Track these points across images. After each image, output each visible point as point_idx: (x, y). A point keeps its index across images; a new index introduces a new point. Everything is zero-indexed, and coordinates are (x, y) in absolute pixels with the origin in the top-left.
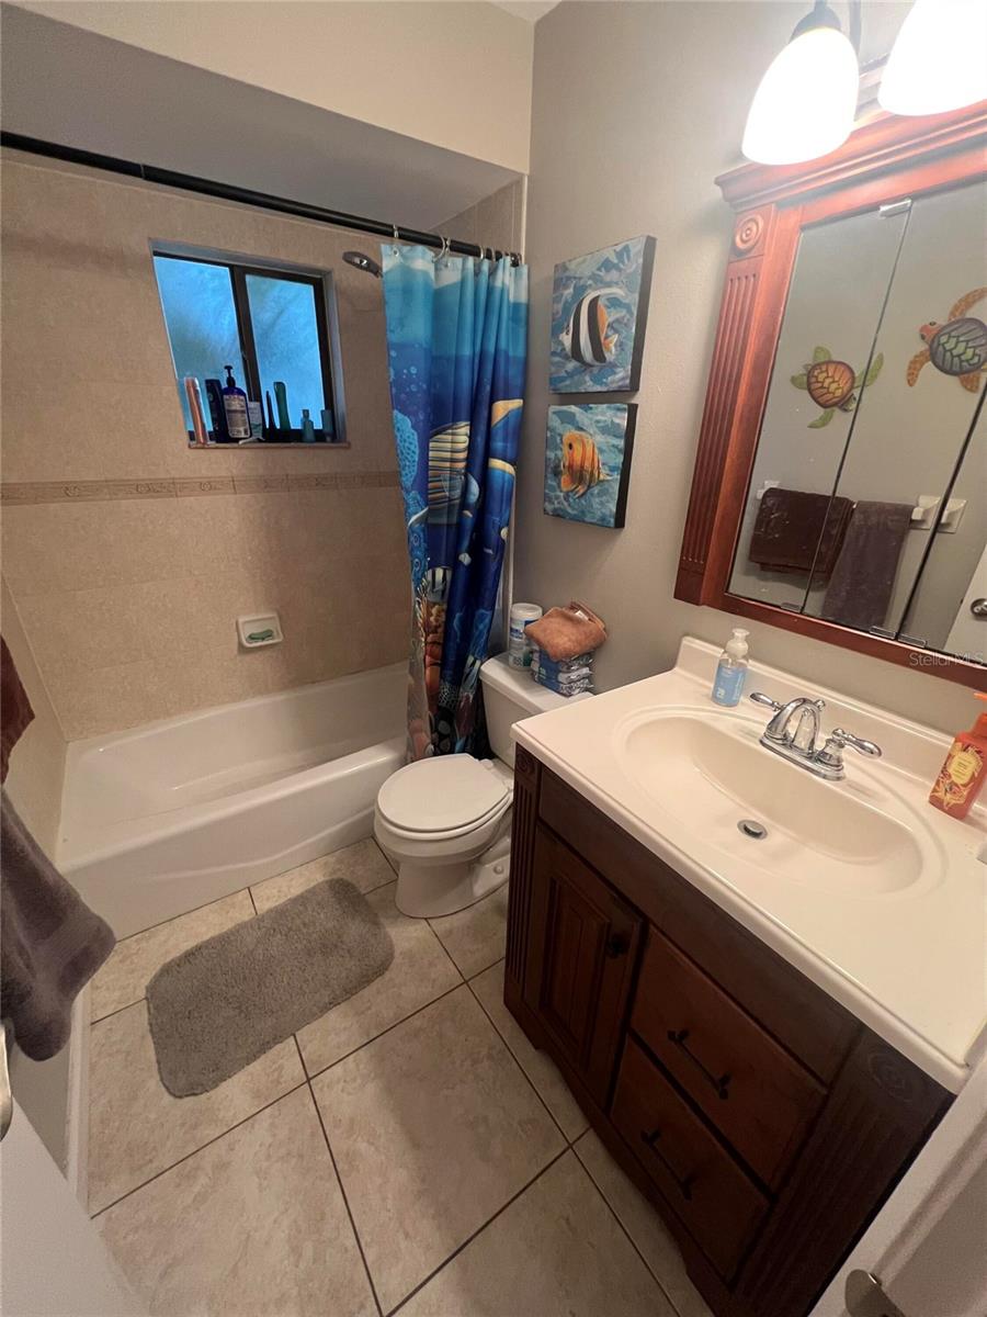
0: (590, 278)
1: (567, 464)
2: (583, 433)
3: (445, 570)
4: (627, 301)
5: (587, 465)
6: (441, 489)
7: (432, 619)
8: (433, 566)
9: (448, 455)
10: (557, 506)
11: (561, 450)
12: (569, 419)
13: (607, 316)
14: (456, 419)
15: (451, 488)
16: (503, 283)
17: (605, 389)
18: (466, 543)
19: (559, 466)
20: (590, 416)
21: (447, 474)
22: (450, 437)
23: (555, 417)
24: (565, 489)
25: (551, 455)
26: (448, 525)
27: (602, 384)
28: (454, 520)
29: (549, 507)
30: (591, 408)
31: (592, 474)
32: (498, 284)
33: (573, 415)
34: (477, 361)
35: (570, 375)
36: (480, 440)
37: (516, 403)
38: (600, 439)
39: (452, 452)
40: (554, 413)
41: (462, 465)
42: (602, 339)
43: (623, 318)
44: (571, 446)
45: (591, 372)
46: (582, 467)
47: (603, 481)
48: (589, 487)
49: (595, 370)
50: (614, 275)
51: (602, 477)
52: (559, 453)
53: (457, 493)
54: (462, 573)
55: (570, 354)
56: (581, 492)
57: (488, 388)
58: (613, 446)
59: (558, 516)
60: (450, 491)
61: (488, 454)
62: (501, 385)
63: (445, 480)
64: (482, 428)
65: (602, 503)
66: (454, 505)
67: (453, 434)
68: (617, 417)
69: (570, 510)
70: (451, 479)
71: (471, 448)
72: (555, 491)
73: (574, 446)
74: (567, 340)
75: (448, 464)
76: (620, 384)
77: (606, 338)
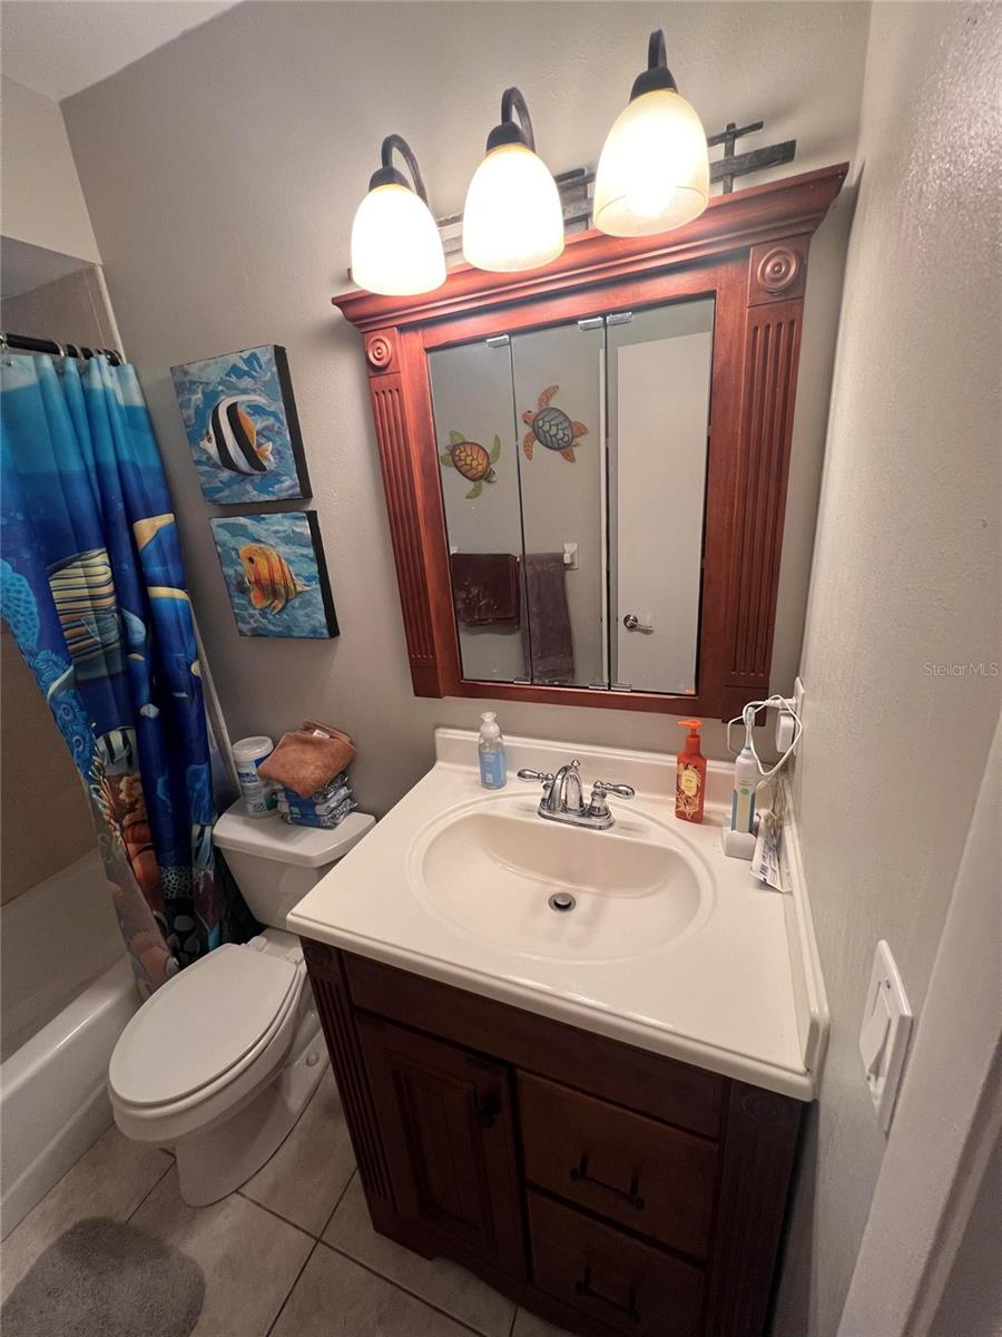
0: (219, 383)
1: (252, 579)
2: (263, 545)
3: (123, 731)
4: (271, 409)
5: (277, 577)
6: (87, 636)
7: (122, 796)
9: (86, 592)
10: (254, 625)
12: (241, 531)
13: (253, 425)
15: (102, 632)
16: (104, 385)
17: (274, 498)
18: (145, 692)
20: (266, 527)
21: (92, 616)
22: (81, 571)
23: (220, 530)
24: (259, 606)
25: (230, 571)
27: (268, 493)
28: (119, 667)
29: (245, 628)
30: (264, 519)
31: (286, 587)
32: (97, 384)
33: (244, 527)
34: (93, 476)
35: (227, 485)
36: (128, 567)
37: (165, 520)
38: (284, 549)
39: (88, 587)
40: (219, 526)
41: (111, 600)
42: (255, 446)
43: (273, 426)
44: (251, 560)
45: (252, 481)
46: (272, 581)
48: (287, 601)
49: (257, 480)
50: (246, 382)
51: (299, 589)
53: (114, 635)
54: (149, 728)
55: (220, 463)
56: (280, 606)
57: (120, 506)
58: (302, 555)
59: (259, 635)
60: (101, 635)
61: (144, 582)
62: (138, 502)
63: (89, 624)
64: (126, 552)
65: (307, 615)
66: (111, 652)
67: (83, 567)
68: (296, 526)
69: (271, 627)
70: (98, 620)
72: (246, 609)
73: (254, 558)
75: (88, 603)
76: (291, 492)
77: (259, 445)
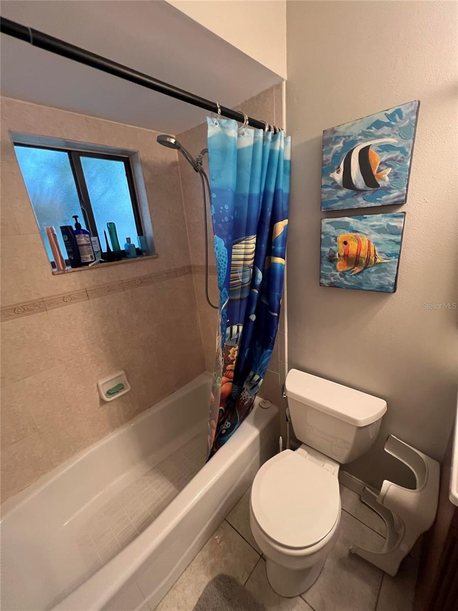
0: (359, 135)
1: (342, 254)
2: (358, 234)
3: (238, 326)
4: (400, 146)
5: (363, 253)
6: (237, 278)
7: (229, 356)
8: (230, 325)
9: (242, 257)
10: (333, 280)
11: (336, 246)
14: (248, 234)
15: (243, 277)
16: (280, 147)
17: (380, 205)
18: (254, 309)
19: (334, 256)
20: (365, 223)
21: (241, 268)
22: (243, 246)
23: (328, 226)
24: (341, 270)
25: (326, 249)
26: (241, 299)
27: (376, 201)
28: (246, 295)
30: (366, 218)
31: (368, 259)
32: (277, 148)
33: (348, 223)
34: (262, 197)
35: (342, 198)
36: (264, 246)
37: (286, 222)
38: (375, 237)
39: (244, 254)
40: (327, 223)
41: (250, 262)
42: (375, 172)
43: (397, 157)
44: (345, 243)
45: (364, 194)
46: (358, 256)
47: (380, 263)
48: (366, 268)
49: (368, 194)
50: (386, 130)
51: (378, 261)
52: (334, 248)
53: (247, 279)
54: (251, 326)
55: (342, 186)
56: (358, 271)
57: (270, 214)
58: (390, 240)
59: (334, 286)
60: (243, 278)
62: (280, 212)
63: (239, 272)
64: (265, 238)
65: (380, 278)
66: (244, 287)
67: (245, 244)
68: (393, 221)
69: (346, 283)
70: (244, 271)
71: (257, 251)
72: (331, 272)
73: (348, 242)
74: (338, 177)
75: (242, 262)
76: (396, 200)
77: (379, 171)
